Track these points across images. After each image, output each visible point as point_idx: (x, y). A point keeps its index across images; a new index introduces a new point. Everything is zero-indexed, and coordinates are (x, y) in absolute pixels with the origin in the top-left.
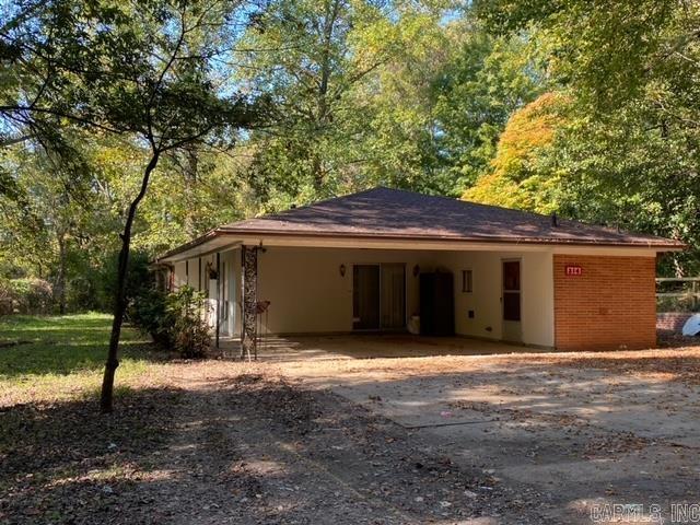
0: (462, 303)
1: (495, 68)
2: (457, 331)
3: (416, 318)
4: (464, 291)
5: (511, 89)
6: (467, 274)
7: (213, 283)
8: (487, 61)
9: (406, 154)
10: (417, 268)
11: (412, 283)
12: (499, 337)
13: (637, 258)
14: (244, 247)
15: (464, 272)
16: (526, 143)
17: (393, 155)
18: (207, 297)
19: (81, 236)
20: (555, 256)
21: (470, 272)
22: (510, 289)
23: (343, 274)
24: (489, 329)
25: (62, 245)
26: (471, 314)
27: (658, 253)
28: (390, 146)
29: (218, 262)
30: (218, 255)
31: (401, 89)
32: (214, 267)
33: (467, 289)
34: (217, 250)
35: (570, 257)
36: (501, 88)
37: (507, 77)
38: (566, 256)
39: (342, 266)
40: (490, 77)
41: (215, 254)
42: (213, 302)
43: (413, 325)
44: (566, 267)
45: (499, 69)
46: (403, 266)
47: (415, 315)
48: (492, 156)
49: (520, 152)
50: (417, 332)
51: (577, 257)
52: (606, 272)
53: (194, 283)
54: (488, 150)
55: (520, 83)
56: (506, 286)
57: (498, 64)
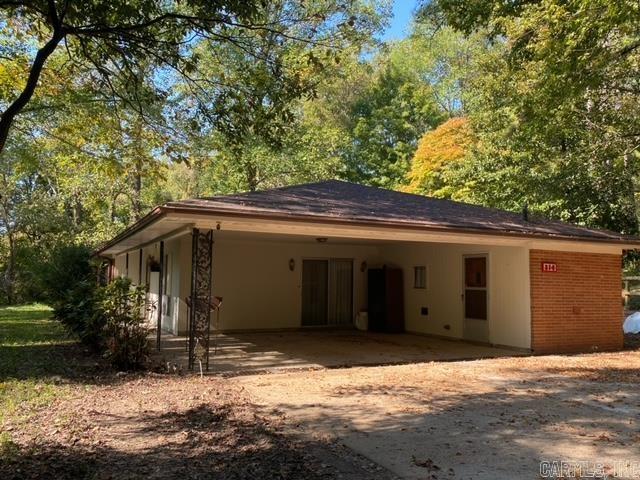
0: (413, 299)
1: (408, 96)
2: (408, 328)
3: (364, 314)
4: (416, 287)
5: (421, 114)
6: (419, 271)
7: (155, 276)
8: (402, 90)
9: (331, 167)
10: (364, 264)
11: (360, 279)
12: (460, 336)
13: (604, 255)
14: (196, 231)
15: (416, 268)
16: (439, 158)
17: (321, 166)
18: (148, 291)
19: (34, 235)
20: (532, 251)
21: (423, 268)
22: (472, 286)
23: (292, 268)
24: (447, 327)
25: (11, 241)
26: (425, 311)
27: (624, 251)
28: (318, 159)
29: (162, 252)
30: (162, 243)
31: (321, 116)
32: (157, 258)
33: (420, 285)
34: (161, 239)
35: (546, 252)
36: (412, 114)
37: (418, 104)
38: (542, 251)
39: (292, 261)
40: (404, 104)
41: (159, 244)
42: (154, 297)
43: (361, 321)
44: (542, 263)
45: (411, 97)
46: (351, 262)
47: (363, 310)
48: (408, 169)
49: (434, 166)
50: (365, 328)
51: (552, 253)
52: (578, 269)
53: (134, 276)
54: (404, 165)
55: (430, 109)
56: (468, 282)
57: (411, 93)
